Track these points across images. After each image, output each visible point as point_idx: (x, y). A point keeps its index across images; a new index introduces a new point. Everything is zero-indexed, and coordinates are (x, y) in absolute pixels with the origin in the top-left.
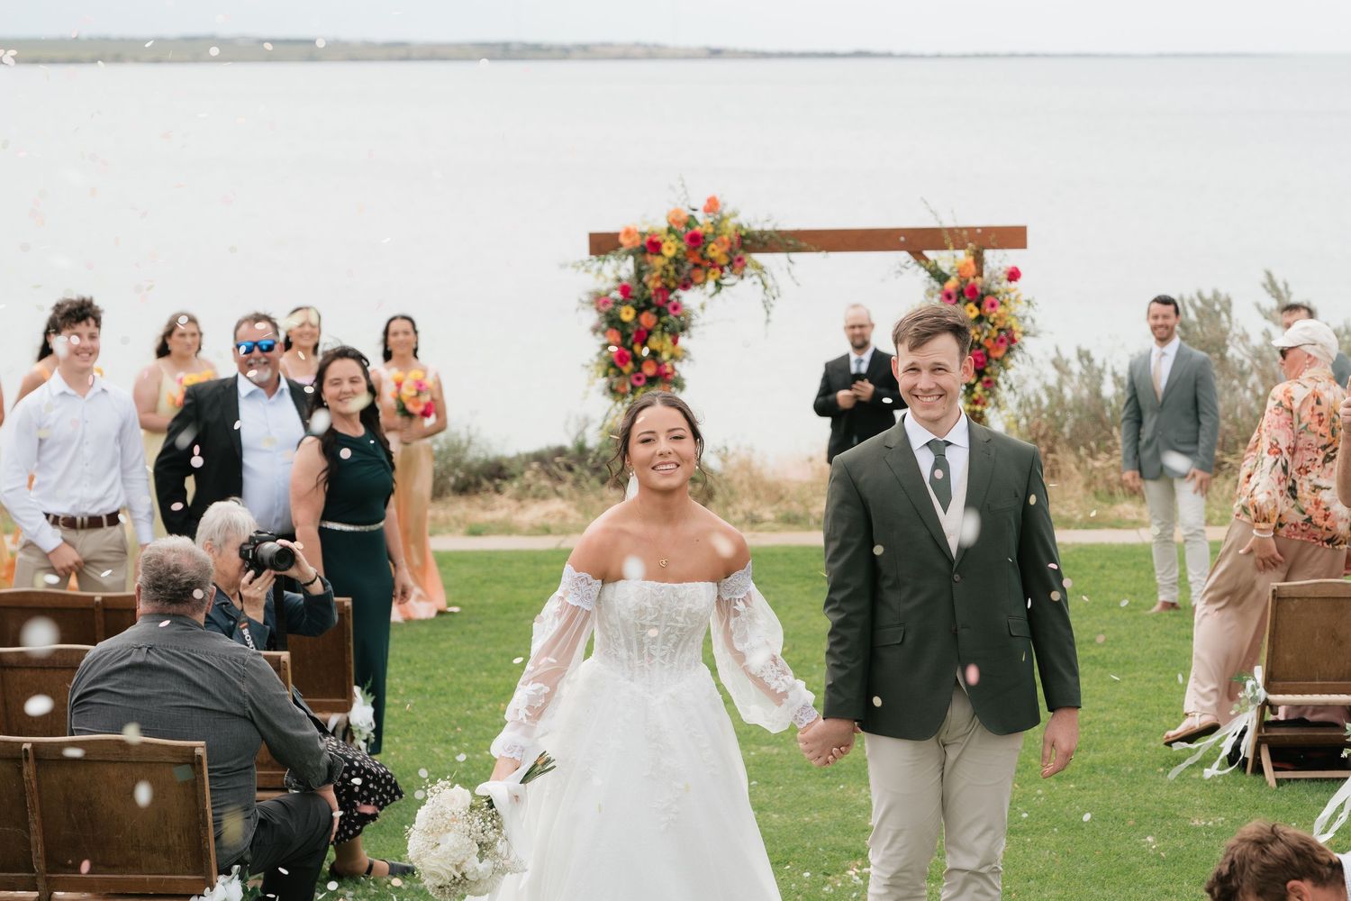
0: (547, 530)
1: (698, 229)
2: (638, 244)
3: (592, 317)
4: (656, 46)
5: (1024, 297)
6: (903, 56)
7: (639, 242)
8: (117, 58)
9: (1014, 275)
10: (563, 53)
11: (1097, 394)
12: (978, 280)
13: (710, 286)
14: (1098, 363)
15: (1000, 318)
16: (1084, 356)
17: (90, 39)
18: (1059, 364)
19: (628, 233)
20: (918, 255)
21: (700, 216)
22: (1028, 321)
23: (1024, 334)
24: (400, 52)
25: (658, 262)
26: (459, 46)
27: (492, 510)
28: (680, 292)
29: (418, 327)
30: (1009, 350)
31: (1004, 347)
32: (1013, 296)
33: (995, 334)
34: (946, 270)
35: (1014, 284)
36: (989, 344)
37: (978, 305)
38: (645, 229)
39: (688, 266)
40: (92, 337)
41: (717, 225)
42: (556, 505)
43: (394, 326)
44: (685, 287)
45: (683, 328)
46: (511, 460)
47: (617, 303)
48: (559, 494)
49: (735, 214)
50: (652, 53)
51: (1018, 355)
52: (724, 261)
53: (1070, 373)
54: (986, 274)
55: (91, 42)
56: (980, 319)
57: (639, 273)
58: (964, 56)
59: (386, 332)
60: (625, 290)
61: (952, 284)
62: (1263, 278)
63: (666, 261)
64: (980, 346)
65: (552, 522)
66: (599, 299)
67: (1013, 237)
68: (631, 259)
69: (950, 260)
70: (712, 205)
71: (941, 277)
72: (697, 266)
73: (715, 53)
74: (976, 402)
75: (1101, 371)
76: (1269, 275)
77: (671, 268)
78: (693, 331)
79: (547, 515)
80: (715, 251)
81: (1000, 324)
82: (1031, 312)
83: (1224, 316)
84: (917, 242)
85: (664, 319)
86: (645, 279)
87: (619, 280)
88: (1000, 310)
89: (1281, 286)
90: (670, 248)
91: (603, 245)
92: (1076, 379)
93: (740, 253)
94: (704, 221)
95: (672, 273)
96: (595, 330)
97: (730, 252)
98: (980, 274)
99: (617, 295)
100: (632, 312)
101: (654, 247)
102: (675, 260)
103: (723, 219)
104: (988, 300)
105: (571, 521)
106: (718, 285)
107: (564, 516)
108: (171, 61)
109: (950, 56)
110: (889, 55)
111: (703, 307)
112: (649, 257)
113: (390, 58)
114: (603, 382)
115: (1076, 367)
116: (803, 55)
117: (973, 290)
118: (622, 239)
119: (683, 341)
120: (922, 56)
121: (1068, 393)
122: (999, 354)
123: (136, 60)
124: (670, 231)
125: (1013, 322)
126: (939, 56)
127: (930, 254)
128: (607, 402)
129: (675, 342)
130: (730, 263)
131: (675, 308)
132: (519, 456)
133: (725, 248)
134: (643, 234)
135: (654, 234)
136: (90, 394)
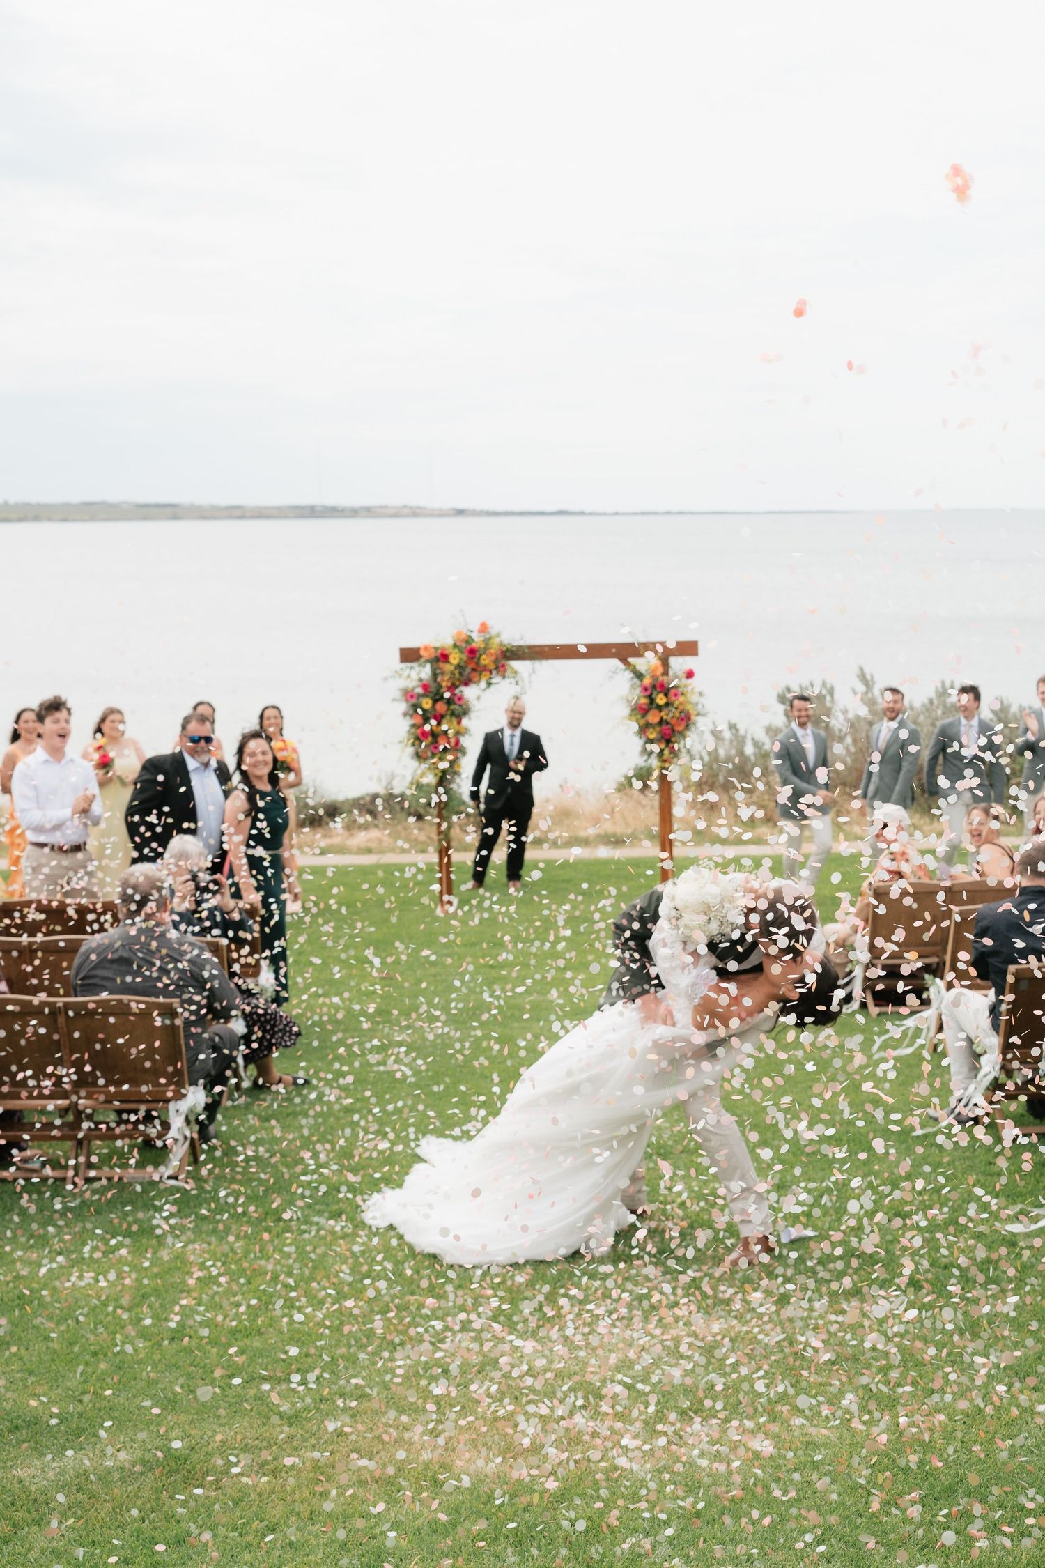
0: (369, 851)
1: (474, 645)
2: (433, 655)
3: (403, 706)
4: (418, 507)
5: (697, 690)
6: (591, 514)
7: (433, 654)
8: (37, 518)
9: (690, 675)
10: (354, 513)
11: (741, 753)
12: (665, 678)
13: (483, 684)
14: (742, 732)
15: (681, 704)
16: (733, 727)
17: (17, 505)
18: (716, 734)
19: (426, 648)
20: (624, 660)
21: (475, 636)
22: (700, 706)
23: (698, 714)
24: (237, 513)
25: (448, 668)
26: (279, 508)
27: (331, 837)
28: (463, 688)
29: (284, 714)
30: (687, 726)
31: (684, 723)
32: (690, 688)
33: (677, 715)
34: (643, 672)
35: (690, 681)
36: (673, 722)
37: (666, 695)
38: (437, 645)
39: (468, 670)
40: (67, 722)
41: (487, 641)
42: (374, 833)
43: (267, 713)
44: (466, 684)
45: (465, 712)
46: (343, 803)
47: (419, 696)
48: (376, 826)
49: (498, 635)
50: (416, 513)
51: (693, 728)
52: (492, 666)
53: (723, 739)
54: (671, 673)
55: (18, 507)
56: (667, 704)
57: (435, 675)
58: (635, 514)
59: (261, 717)
60: (425, 687)
61: (647, 681)
62: (857, 671)
63: (452, 668)
64: (668, 723)
65: (372, 845)
66: (408, 694)
67: (688, 648)
68: (428, 666)
69: (646, 664)
70: (484, 628)
71: (639, 676)
72: (474, 670)
73: (460, 513)
74: (665, 761)
75: (744, 737)
76: (861, 669)
77: (457, 672)
78: (472, 715)
79: (369, 840)
80: (485, 660)
81: (681, 708)
82: (702, 700)
83: (828, 698)
84: (625, 652)
85: (452, 707)
86: (439, 679)
87: (421, 680)
88: (681, 699)
89: (868, 677)
90: (455, 659)
91: (409, 655)
92: (727, 743)
93: (503, 662)
94: (478, 640)
95: (457, 675)
96: (405, 714)
97: (496, 661)
98: (666, 673)
99: (419, 690)
100: (430, 702)
101: (444, 657)
102: (459, 666)
103: (490, 638)
104: (672, 692)
105: (385, 844)
106: (489, 684)
107: (380, 841)
108: (74, 520)
109: (624, 514)
110: (582, 513)
111: (478, 698)
112: (441, 664)
113: (230, 517)
114: (411, 750)
115: (727, 735)
116: (521, 514)
117: (662, 686)
118: (422, 653)
119: (465, 721)
120: (605, 514)
121: (722, 752)
122: (681, 728)
123: (50, 519)
124: (455, 646)
125: (689, 707)
126: (616, 514)
127: (631, 660)
128: (414, 764)
129: (459, 723)
130: (497, 668)
131: (460, 699)
132: (347, 800)
133: (493, 658)
134: (436, 649)
135: (443, 649)
136: (64, 761)
